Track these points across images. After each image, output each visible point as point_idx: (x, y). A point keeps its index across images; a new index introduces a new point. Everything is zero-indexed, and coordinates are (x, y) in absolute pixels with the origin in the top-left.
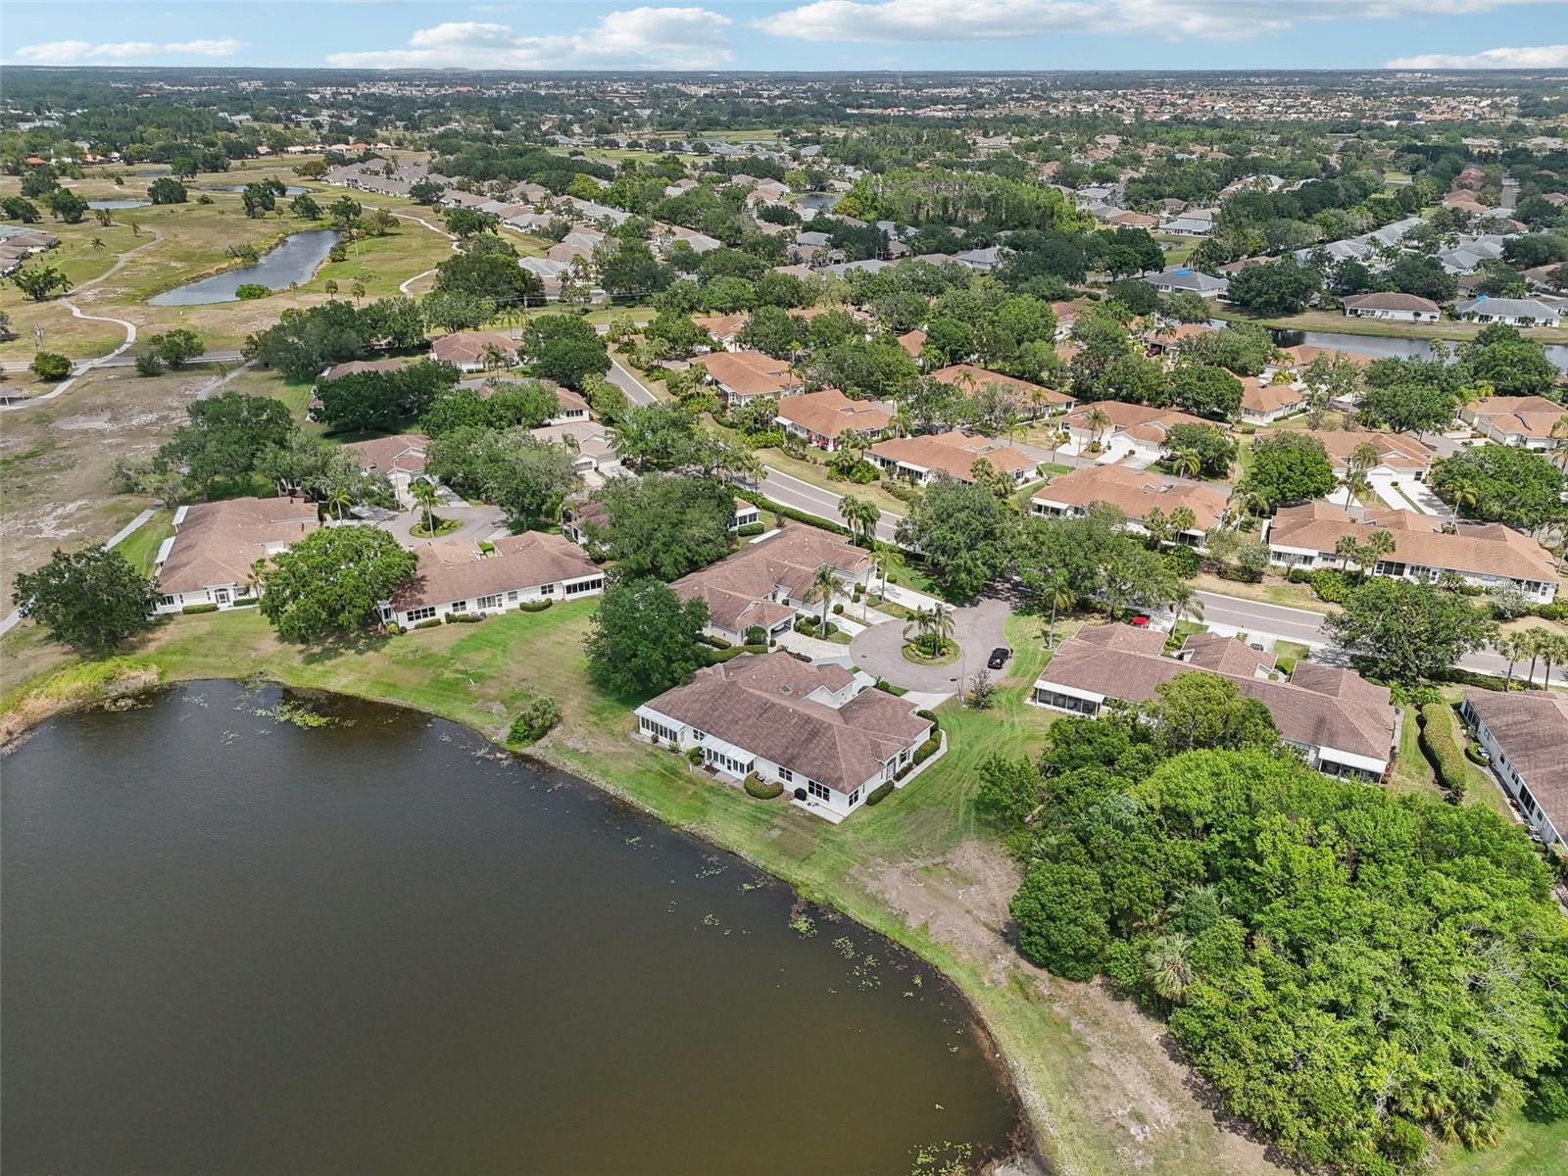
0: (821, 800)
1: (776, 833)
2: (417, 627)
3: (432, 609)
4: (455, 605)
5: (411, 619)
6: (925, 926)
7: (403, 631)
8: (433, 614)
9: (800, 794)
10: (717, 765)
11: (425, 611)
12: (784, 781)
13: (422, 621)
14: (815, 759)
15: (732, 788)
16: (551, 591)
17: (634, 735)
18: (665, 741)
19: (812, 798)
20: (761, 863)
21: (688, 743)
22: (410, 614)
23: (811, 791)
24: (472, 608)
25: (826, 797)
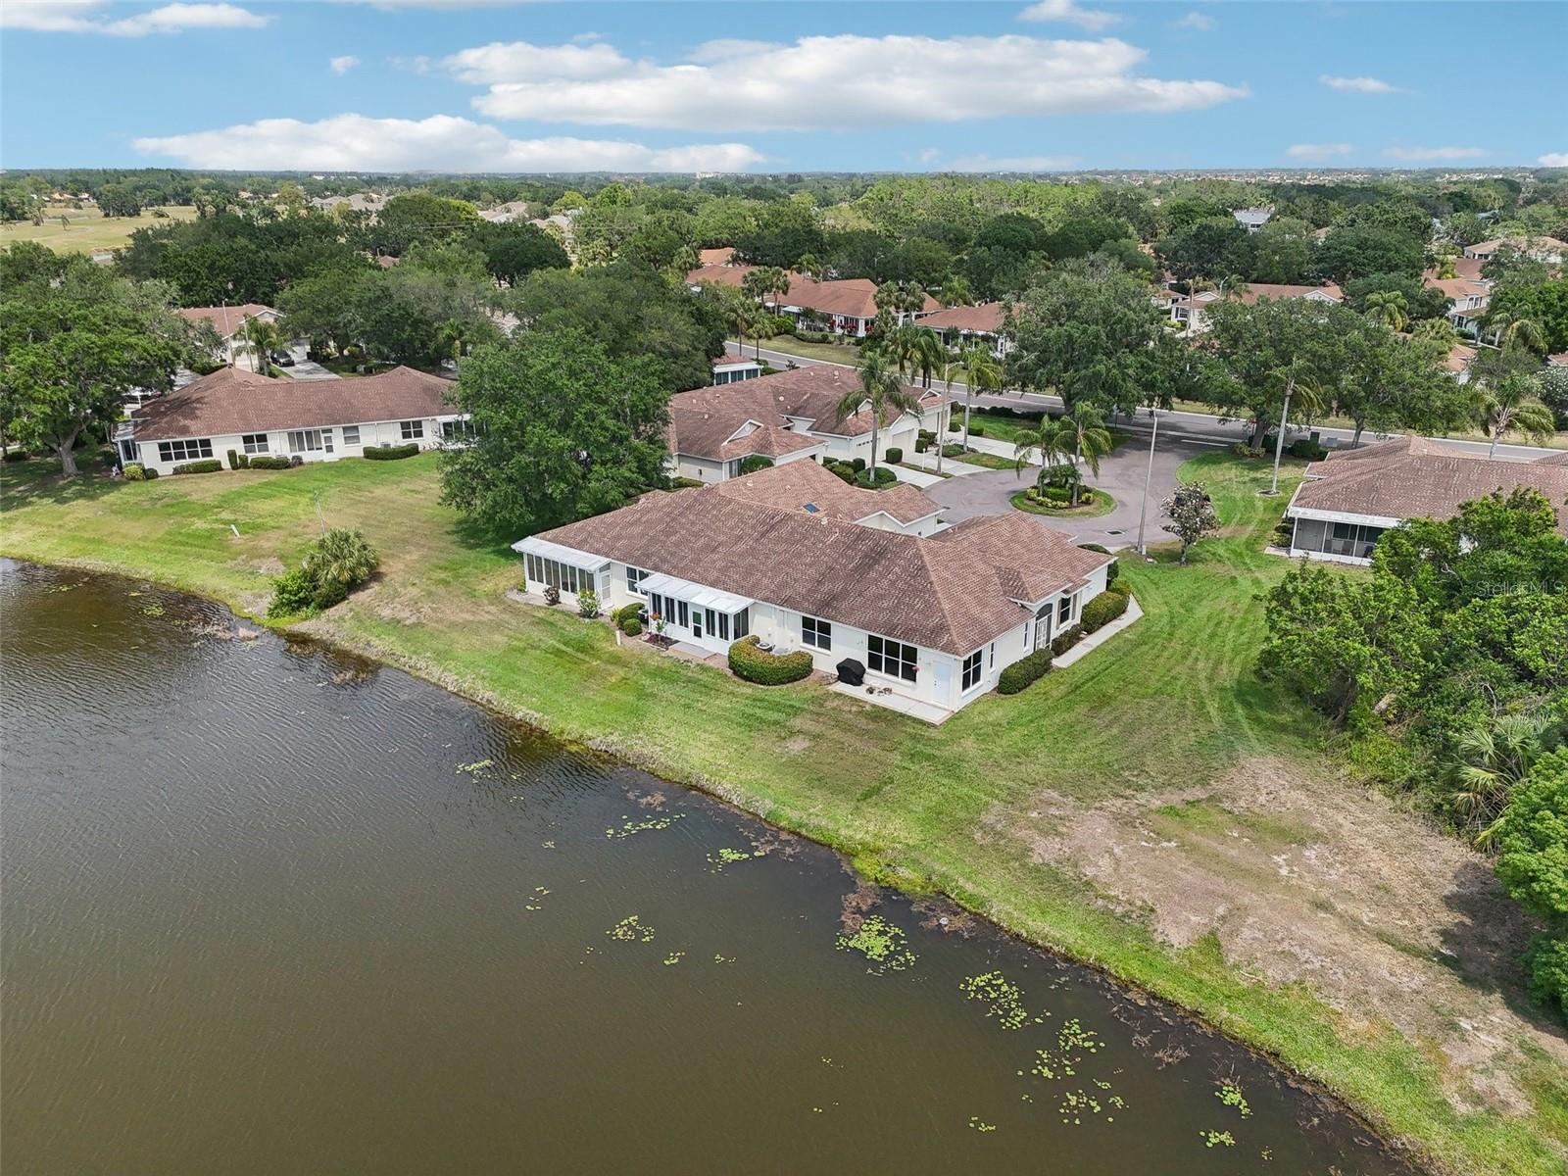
0: (898, 683)
1: (797, 746)
2: (177, 471)
3: (206, 443)
4: (247, 440)
5: (165, 457)
6: (1211, 943)
7: (150, 475)
8: (208, 453)
9: (850, 673)
10: (673, 630)
11: (191, 444)
12: (814, 650)
13: (188, 461)
14: (882, 597)
15: (703, 668)
16: (419, 434)
17: (514, 596)
18: (570, 600)
19: (874, 678)
20: (764, 806)
21: (615, 597)
22: (163, 447)
23: (875, 663)
24: (278, 446)
25: (910, 674)
